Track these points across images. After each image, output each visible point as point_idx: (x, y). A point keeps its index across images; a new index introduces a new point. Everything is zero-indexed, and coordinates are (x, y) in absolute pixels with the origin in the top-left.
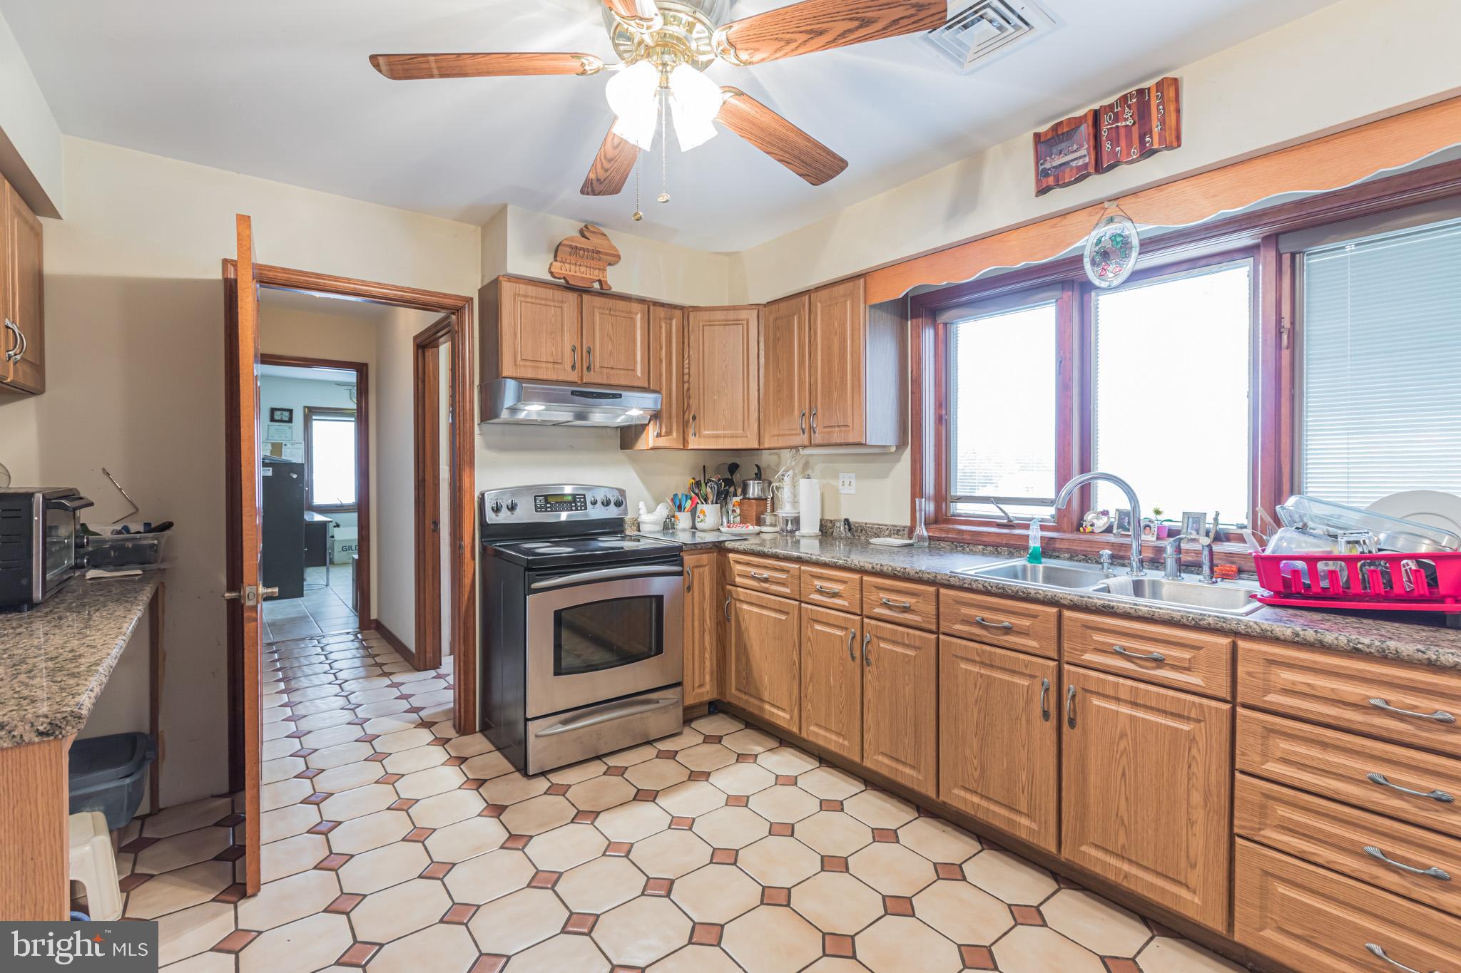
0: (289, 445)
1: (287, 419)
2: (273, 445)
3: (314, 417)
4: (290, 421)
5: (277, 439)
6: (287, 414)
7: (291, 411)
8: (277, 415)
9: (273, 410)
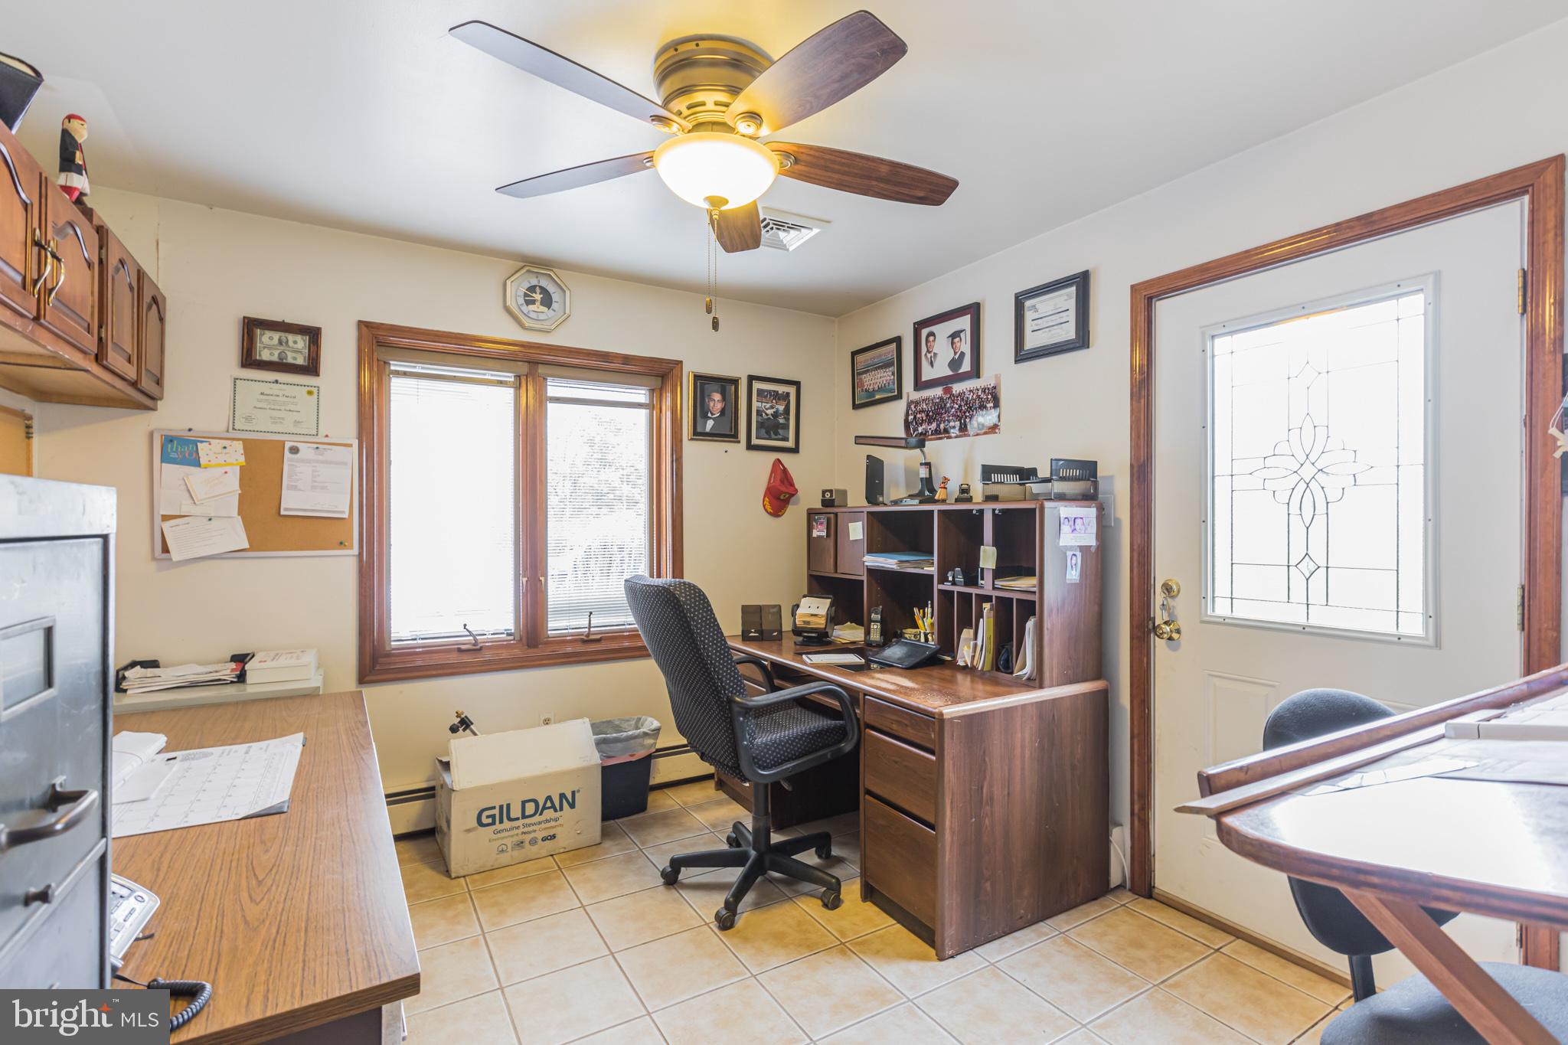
0: (306, 451)
1: (300, 361)
2: (252, 448)
3: (395, 366)
4: (312, 368)
5: (264, 426)
6: (300, 342)
7: (313, 335)
8: (268, 345)
9: (251, 326)
